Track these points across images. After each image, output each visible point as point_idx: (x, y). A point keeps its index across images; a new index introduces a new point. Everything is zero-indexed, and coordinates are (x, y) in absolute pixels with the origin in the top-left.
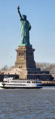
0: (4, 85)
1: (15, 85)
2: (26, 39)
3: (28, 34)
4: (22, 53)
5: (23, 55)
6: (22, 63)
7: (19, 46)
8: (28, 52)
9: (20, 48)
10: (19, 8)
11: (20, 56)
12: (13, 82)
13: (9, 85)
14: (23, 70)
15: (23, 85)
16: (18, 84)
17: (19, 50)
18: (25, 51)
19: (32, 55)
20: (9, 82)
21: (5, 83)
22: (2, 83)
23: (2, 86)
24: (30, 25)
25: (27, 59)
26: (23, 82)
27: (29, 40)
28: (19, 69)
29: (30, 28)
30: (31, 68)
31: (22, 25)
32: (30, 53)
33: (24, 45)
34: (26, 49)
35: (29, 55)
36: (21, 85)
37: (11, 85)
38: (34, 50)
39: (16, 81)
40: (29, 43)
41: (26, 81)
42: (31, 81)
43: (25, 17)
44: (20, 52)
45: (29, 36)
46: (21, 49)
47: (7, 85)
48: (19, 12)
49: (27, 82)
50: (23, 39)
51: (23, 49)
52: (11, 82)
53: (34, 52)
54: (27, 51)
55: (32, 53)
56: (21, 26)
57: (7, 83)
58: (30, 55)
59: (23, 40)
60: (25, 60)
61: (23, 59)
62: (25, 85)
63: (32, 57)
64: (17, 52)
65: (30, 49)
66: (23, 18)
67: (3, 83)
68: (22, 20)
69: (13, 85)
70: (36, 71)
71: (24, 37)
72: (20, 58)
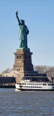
0: (21, 87)
1: (32, 87)
2: (24, 42)
4: (20, 56)
5: (21, 58)
6: (20, 66)
7: (17, 50)
8: (26, 55)
9: (18, 51)
10: (17, 13)
11: (18, 59)
12: (30, 84)
13: (26, 87)
14: (20, 73)
15: (39, 87)
16: (34, 86)
17: (17, 53)
18: (22, 55)
19: (29, 59)
20: (26, 84)
21: (22, 85)
22: (19, 85)
23: (19, 88)
24: (28, 29)
25: (24, 62)
26: (39, 84)
27: (27, 44)
28: (16, 72)
29: (27, 33)
30: (28, 71)
31: (20, 29)
32: (28, 56)
33: (22, 48)
34: (23, 53)
35: (26, 58)
36: (37, 87)
37: (28, 87)
38: (32, 53)
39: (33, 83)
40: (26, 47)
41: (42, 84)
42: (47, 84)
43: (23, 21)
44: (18, 55)
45: (27, 40)
46: (19, 53)
47: (24, 87)
48: (17, 17)
49: (44, 85)
50: (21, 42)
51: (21, 53)
52: (28, 84)
53: (32, 55)
54: (24, 54)
55: (29, 56)
57: (24, 85)
58: (28, 59)
59: (21, 44)
60: (23, 63)
61: (21, 62)
62: (41, 87)
63: (29, 60)
64: (16, 55)
65: (28, 53)
66: (21, 23)
67: (21, 85)
68: (20, 24)
69: (30, 87)
70: (33, 74)
71: (22, 41)
72: (18, 61)
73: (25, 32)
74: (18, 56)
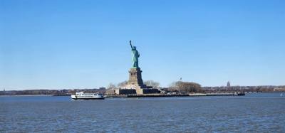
3: (137, 60)
5: (134, 75)
6: (134, 81)
10: (130, 42)
17: (131, 71)
27: (138, 64)
29: (139, 56)
34: (136, 71)
38: (141, 71)
40: (138, 66)
48: (131, 44)
55: (140, 74)
56: (132, 55)
60: (137, 79)
72: (132, 77)
73: (137, 55)
74: (132, 74)
